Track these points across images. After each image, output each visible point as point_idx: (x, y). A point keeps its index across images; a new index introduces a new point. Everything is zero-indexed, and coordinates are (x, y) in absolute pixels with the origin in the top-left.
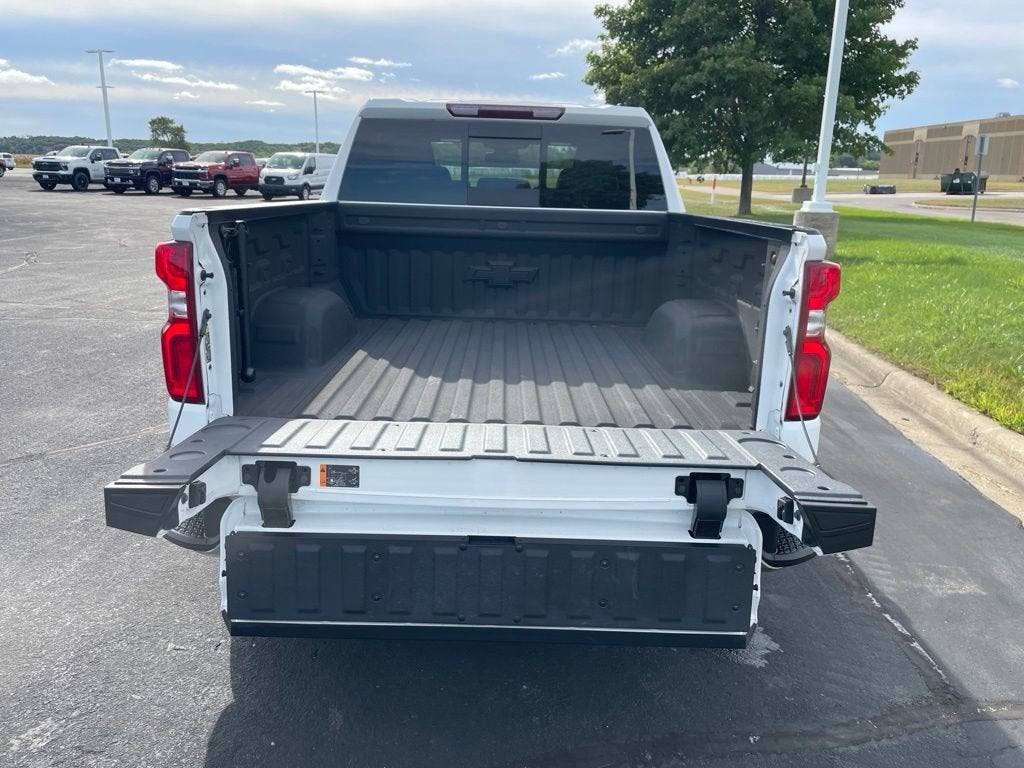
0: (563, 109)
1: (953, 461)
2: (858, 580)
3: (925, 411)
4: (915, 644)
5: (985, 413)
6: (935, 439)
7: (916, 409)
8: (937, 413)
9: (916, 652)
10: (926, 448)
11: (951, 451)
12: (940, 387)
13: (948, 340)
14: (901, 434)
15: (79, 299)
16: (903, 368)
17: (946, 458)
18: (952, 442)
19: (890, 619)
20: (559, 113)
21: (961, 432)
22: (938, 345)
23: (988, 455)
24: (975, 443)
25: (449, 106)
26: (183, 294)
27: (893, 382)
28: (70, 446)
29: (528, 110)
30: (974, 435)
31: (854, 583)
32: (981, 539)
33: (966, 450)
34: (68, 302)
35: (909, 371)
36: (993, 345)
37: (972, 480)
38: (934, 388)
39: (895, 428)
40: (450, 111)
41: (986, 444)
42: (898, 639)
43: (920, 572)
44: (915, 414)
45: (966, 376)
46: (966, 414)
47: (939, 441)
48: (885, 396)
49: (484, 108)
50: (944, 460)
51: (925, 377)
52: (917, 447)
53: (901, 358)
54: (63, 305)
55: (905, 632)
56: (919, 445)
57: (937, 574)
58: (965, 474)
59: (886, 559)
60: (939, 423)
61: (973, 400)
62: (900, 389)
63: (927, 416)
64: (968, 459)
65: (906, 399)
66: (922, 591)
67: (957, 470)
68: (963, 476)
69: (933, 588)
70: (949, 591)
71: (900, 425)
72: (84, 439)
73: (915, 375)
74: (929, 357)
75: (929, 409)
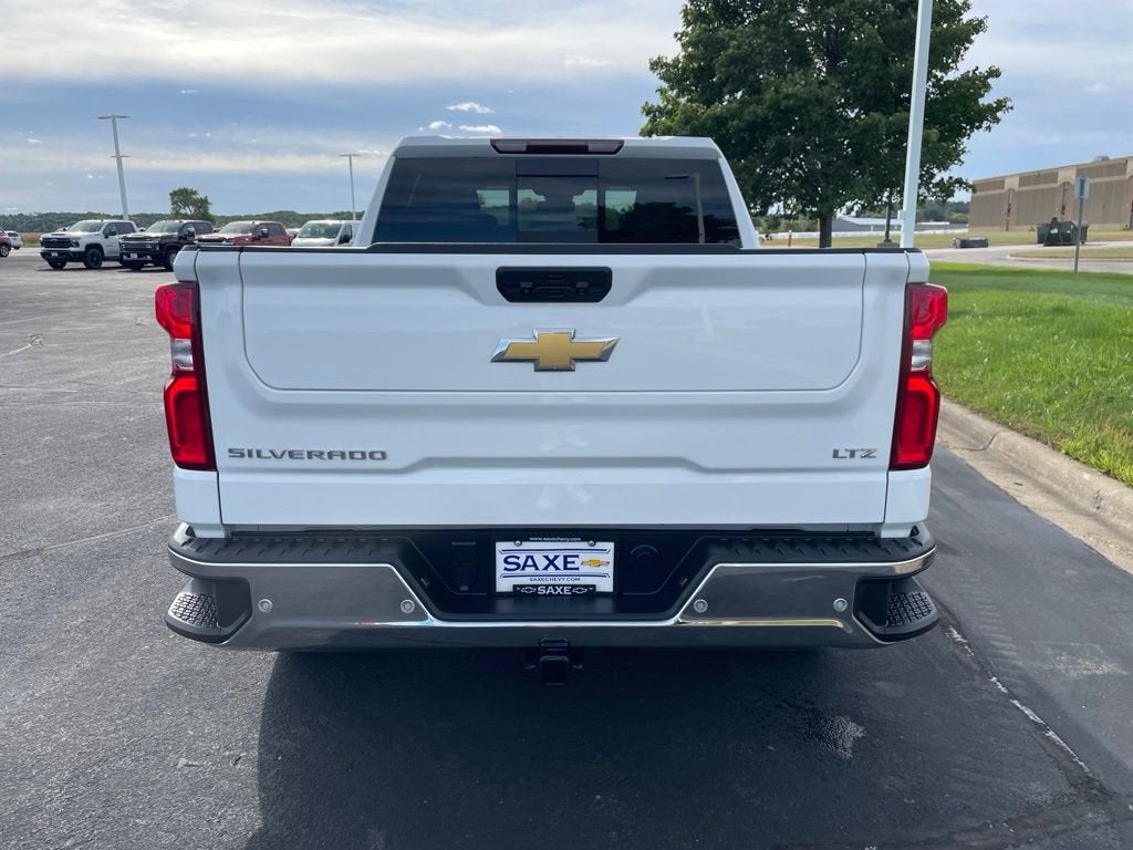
0: (622, 142)
1: (1076, 528)
2: (979, 663)
3: (1040, 474)
4: (1051, 733)
5: (1108, 473)
6: (1052, 504)
7: (1029, 473)
8: (1054, 475)
9: (1053, 743)
10: (1045, 515)
11: (1072, 517)
12: (1055, 447)
13: (1060, 396)
14: (1015, 499)
15: (88, 382)
16: (1011, 428)
17: (1068, 525)
18: (1072, 507)
19: (1018, 705)
20: (618, 145)
21: (1082, 495)
22: (1049, 402)
23: (1114, 520)
24: (1098, 508)
25: (493, 141)
26: (187, 343)
27: (1001, 444)
28: (72, 540)
29: (583, 144)
30: (1098, 498)
31: (975, 667)
32: (1115, 613)
33: (1089, 515)
34: (76, 385)
35: (1018, 431)
36: (1110, 400)
37: (1100, 548)
38: (1047, 449)
39: (1007, 494)
40: (495, 147)
41: (1111, 508)
42: (1030, 727)
43: (1049, 652)
44: (1029, 478)
45: (1084, 434)
46: (1086, 476)
47: (1057, 506)
48: (993, 460)
49: (532, 143)
50: (1066, 527)
51: (1037, 437)
52: (1034, 514)
53: (1008, 417)
54: (70, 388)
55: (1038, 720)
56: (1037, 511)
57: (1070, 653)
58: (1090, 541)
59: (1010, 638)
60: (1056, 487)
61: (1093, 460)
62: (1010, 450)
63: (1042, 480)
64: (1091, 525)
65: (1016, 461)
66: (1053, 672)
67: (1081, 538)
68: (1089, 544)
69: (1067, 670)
70: (1085, 672)
71: (1013, 491)
72: (88, 531)
73: (1026, 435)
74: (1040, 414)
75: (1044, 472)
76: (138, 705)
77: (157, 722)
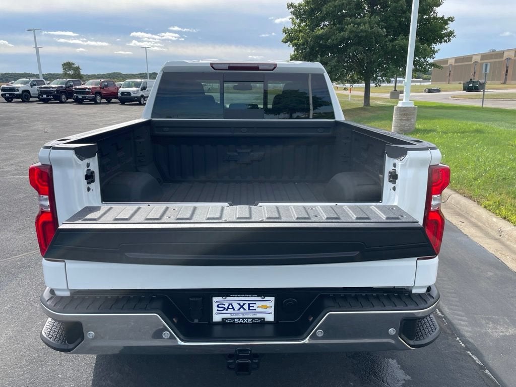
0: (276, 65)
1: (491, 247)
2: (450, 329)
3: (472, 216)
4: (487, 371)
5: (505, 218)
6: (479, 234)
7: (466, 215)
8: (479, 218)
9: (488, 377)
10: (475, 240)
11: (488, 241)
12: (478, 203)
13: (480, 176)
14: (461, 231)
15: (20, 165)
16: (458, 192)
17: (487, 245)
18: (487, 234)
19: (470, 354)
20: (274, 67)
21: (492, 229)
22: (475, 179)
23: (508, 243)
24: (500, 236)
25: (212, 64)
26: (47, 197)
27: (453, 200)
28: (7, 257)
29: (256, 65)
30: (500, 231)
31: (448, 331)
32: (512, 297)
33: (496, 239)
34: (14, 167)
35: (461, 194)
36: (504, 179)
37: (503, 259)
38: (475, 204)
39: (457, 228)
40: (212, 67)
41: (507, 236)
42: (477, 368)
43: (483, 322)
44: (467, 219)
45: (492, 197)
46: (494, 219)
47: (480, 235)
48: (449, 208)
49: (231, 65)
50: (486, 246)
51: (470, 198)
52: (470, 239)
53: (456, 187)
54: (11, 169)
55: (480, 363)
56: (471, 238)
57: (493, 322)
58: (498, 255)
59: (463, 314)
60: (480, 224)
61: (498, 212)
62: (457, 204)
63: (473, 220)
64: (497, 245)
65: (460, 209)
66: (486, 334)
67: (494, 253)
68: (498, 257)
69: (492, 332)
70: (501, 334)
71: (460, 226)
72: (15, 252)
73: (465, 196)
74: (471, 186)
75: (474, 216)
76: (35, 358)
77: (44, 369)
